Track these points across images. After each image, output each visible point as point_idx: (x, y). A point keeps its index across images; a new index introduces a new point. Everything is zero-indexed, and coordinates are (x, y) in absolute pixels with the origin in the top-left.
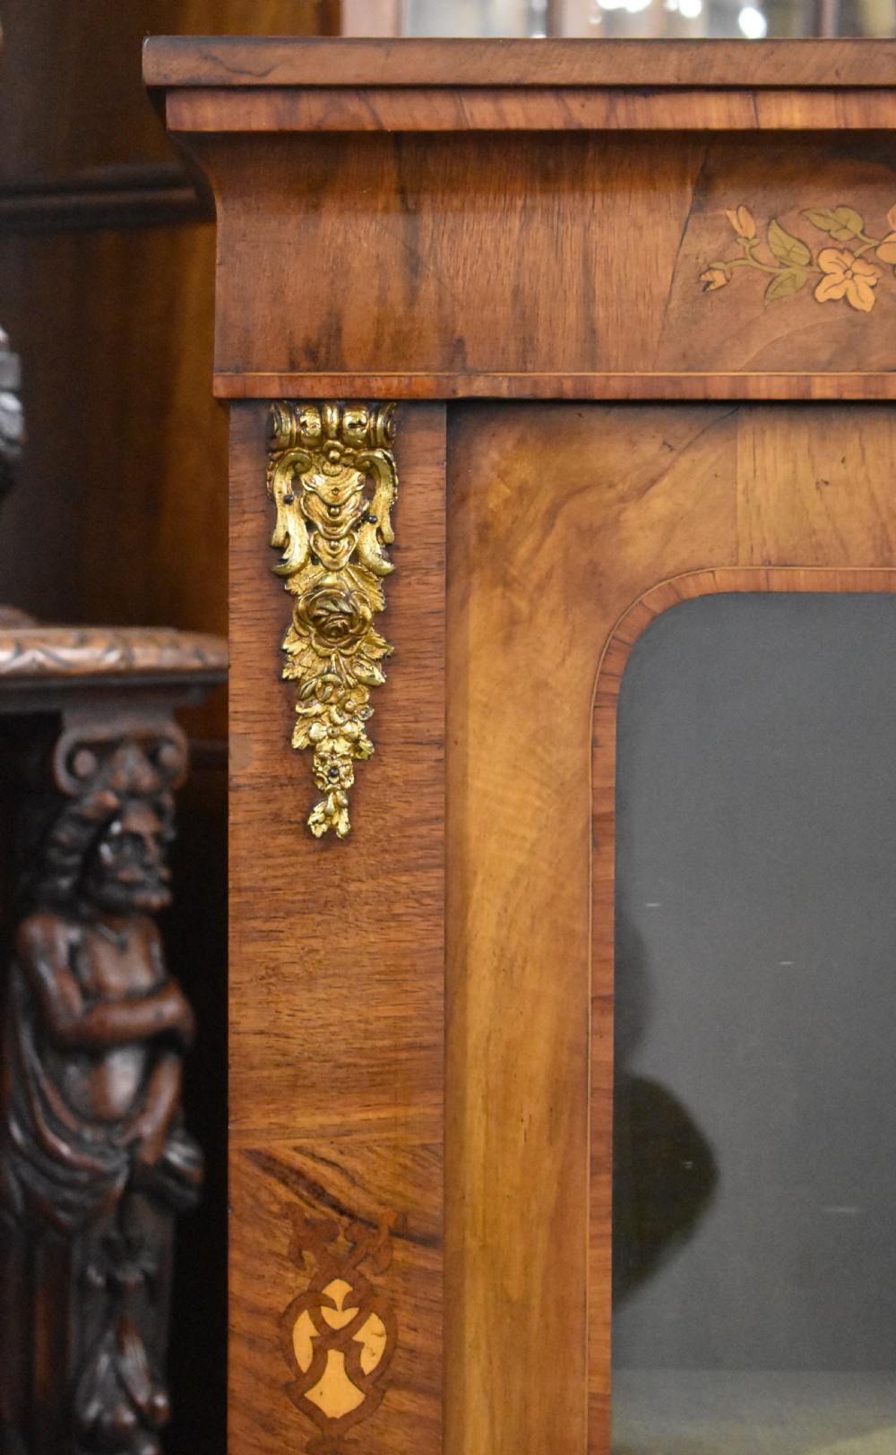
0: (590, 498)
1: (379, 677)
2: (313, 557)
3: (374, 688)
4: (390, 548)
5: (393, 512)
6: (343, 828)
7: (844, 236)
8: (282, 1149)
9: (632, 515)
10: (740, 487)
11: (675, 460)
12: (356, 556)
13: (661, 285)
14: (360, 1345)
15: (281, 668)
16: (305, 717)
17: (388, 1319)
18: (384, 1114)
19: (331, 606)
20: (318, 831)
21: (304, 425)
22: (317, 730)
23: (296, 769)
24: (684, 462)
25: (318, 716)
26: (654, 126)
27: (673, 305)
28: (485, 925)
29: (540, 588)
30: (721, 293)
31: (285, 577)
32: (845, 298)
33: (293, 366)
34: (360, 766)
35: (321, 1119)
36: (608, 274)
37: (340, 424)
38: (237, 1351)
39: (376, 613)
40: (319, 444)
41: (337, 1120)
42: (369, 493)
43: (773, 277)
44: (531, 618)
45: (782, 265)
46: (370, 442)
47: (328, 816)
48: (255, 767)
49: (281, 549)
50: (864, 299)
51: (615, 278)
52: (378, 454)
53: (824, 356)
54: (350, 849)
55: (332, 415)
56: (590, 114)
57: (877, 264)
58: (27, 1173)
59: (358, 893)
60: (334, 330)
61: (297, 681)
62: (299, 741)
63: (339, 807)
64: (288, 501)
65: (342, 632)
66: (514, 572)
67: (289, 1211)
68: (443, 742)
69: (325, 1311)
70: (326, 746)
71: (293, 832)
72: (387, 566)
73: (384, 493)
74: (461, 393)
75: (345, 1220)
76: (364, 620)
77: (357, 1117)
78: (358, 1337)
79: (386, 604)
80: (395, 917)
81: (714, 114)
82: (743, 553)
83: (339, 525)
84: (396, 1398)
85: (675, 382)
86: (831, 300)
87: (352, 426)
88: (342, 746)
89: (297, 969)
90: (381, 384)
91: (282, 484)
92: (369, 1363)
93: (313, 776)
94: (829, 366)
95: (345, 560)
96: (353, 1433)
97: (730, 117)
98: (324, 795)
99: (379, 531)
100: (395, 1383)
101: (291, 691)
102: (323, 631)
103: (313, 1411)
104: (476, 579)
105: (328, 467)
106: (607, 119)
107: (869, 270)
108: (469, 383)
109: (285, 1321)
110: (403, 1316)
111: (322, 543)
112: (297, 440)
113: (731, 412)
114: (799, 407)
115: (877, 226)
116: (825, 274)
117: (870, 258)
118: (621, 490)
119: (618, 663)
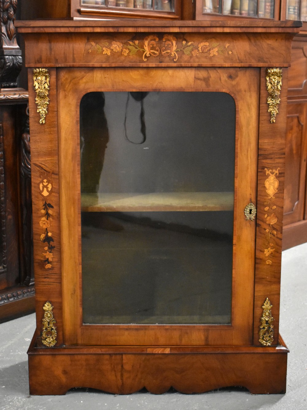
0: (75, 79)
1: (48, 103)
2: (39, 88)
3: (47, 104)
4: (49, 87)
5: (49, 82)
6: (44, 122)
7: (106, 45)
8: (37, 163)
9: (81, 82)
10: (94, 78)
12: (45, 87)
13: (83, 52)
14: (48, 187)
15: (35, 102)
16: (39, 108)
17: (52, 184)
18: (50, 159)
19: (41, 94)
20: (41, 123)
21: (37, 71)
22: (40, 110)
23: (38, 115)
24: (87, 75)
25: (40, 108)
26: (80, 32)
27: (84, 55)
28: (63, 134)
29: (69, 91)
30: (90, 53)
31: (36, 90)
33: (36, 63)
34: (46, 115)
35: (42, 159)
36: (76, 50)
37: (42, 71)
38: (33, 188)
39: (47, 95)
40: (39, 73)
41: (44, 159)
42: (46, 79)
43: (97, 51)
44: (68, 95)
45: (99, 49)
46: (46, 73)
47: (42, 121)
48: (32, 115)
49: (35, 86)
50: (109, 54)
52: (47, 74)
53: (104, 61)
54: (45, 125)
55: (41, 69)
56: (72, 30)
57: (111, 49)
58: (24, 170)
59: (46, 131)
60: (41, 58)
61: (37, 104)
62: (38, 111)
63: (43, 120)
64: (36, 80)
65: (43, 97)
66: (66, 89)
67: (39, 171)
68: (57, 111)
69: (44, 183)
70: (41, 112)
71: (37, 123)
72: (49, 89)
73: (48, 79)
74: (57, 66)
75: (46, 172)
76: (46, 96)
77: (47, 159)
78: (48, 186)
79: (49, 94)
80: (51, 134)
81: (88, 30)
82: (95, 87)
83: (42, 83)
84: (53, 194)
85: (85, 64)
86: (105, 54)
87: (43, 71)
88: (43, 112)
89: (39, 140)
90: (47, 65)
91: (35, 78)
92: (49, 189)
93: (40, 116)
94: (105, 62)
95: (43, 88)
96: (48, 198)
97: (90, 30)
98: (41, 118)
99: (47, 84)
100: (53, 192)
101: (37, 105)
102: (41, 97)
103: (43, 196)
104: (61, 90)
105: (40, 76)
106: (74, 31)
107: (110, 50)
108: (58, 65)
109: (39, 184)
110: (54, 184)
111: (40, 86)
112: (36, 73)
113: (93, 68)
114: (101, 68)
115: (111, 44)
116: (104, 50)
117: (109, 48)
118: (79, 78)
119: (79, 101)
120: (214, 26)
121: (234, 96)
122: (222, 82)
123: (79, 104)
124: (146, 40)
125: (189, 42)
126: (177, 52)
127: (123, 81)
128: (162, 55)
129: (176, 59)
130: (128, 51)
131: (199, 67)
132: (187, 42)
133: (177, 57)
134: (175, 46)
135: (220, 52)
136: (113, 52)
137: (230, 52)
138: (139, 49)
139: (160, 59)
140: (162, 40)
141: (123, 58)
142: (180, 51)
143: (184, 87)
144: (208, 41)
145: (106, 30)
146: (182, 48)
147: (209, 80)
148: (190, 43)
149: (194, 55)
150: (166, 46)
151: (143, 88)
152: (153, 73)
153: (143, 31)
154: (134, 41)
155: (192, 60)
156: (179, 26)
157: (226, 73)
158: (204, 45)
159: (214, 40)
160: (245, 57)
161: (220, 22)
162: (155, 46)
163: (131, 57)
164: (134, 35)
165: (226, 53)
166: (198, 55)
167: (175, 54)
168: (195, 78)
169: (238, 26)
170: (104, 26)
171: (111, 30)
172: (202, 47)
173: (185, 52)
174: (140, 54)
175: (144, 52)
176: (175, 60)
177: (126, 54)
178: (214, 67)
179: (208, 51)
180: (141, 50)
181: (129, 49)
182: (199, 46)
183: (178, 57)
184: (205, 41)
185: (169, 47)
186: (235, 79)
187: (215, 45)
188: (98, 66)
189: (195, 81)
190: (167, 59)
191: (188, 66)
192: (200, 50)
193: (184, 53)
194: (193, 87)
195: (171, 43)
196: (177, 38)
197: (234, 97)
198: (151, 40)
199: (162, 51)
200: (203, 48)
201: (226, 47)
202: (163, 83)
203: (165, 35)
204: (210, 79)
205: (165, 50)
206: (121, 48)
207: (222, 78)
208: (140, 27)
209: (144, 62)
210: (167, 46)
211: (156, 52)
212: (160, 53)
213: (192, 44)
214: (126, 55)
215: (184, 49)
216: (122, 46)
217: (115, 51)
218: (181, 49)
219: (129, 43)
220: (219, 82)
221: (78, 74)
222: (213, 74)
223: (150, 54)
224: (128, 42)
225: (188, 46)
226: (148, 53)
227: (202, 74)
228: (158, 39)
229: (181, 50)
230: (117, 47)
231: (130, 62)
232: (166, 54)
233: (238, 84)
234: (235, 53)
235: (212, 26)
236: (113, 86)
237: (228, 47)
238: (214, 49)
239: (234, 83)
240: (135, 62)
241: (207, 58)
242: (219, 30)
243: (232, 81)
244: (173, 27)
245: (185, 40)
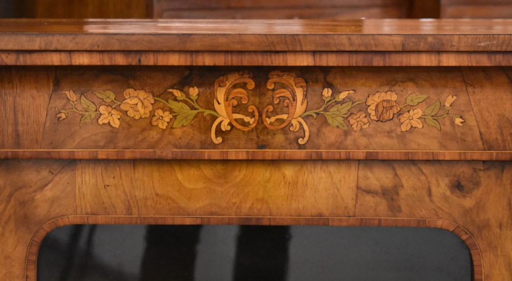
0: (24, 191)
7: (108, 101)
9: (38, 196)
10: (77, 187)
11: (53, 178)
13: (42, 119)
24: (57, 179)
26: (34, 64)
27: (47, 125)
29: (6, 223)
30: (64, 121)
32: (109, 123)
36: (23, 114)
43: (83, 116)
44: (3, 234)
45: (86, 111)
50: (116, 124)
51: (25, 116)
53: (102, 144)
56: (10, 60)
57: (121, 111)
81: (55, 60)
82: (79, 211)
85: (49, 153)
86: (104, 124)
94: (103, 147)
97: (61, 61)
106: (16, 61)
107: (118, 113)
113: (71, 162)
114: (95, 161)
115: (120, 98)
116: (101, 114)
117: (118, 109)
118: (34, 188)
119: (35, 249)
120: (415, 49)
121: (467, 239)
122: (435, 198)
123: (34, 258)
124: (220, 86)
125: (340, 92)
126: (306, 118)
127: (157, 195)
128: (265, 128)
129: (303, 138)
130: (171, 116)
131: (370, 161)
132: (336, 92)
133: (307, 134)
134: (302, 104)
135: (430, 120)
136: (128, 119)
137: (458, 121)
138: (201, 110)
139: (258, 137)
140: (265, 85)
141: (154, 135)
142: (315, 116)
143: (326, 212)
144: (396, 88)
145: (106, 60)
146: (322, 109)
147: (398, 194)
148: (343, 96)
149: (355, 129)
150: (276, 102)
151: (211, 214)
152: (240, 174)
153: (212, 64)
154: (186, 89)
155: (349, 141)
156: (313, 48)
157: (447, 176)
158: (384, 101)
159: (411, 84)
160: (502, 134)
161: (430, 39)
162: (244, 102)
163: (178, 132)
164: (187, 73)
165: (448, 123)
166: (365, 127)
167: (300, 124)
168: (357, 188)
169: (480, 49)
170: (100, 49)
171: (120, 60)
172: (377, 106)
173: (330, 121)
174: (205, 123)
175: (214, 118)
176: (301, 141)
177: (164, 126)
178: (410, 161)
179: (396, 116)
180: (205, 114)
181: (171, 111)
182: (368, 103)
183: (310, 132)
184: (386, 88)
185: (286, 105)
186: (470, 191)
187: (416, 101)
188: (86, 156)
189: (357, 196)
190: (280, 138)
191: (337, 157)
192: (373, 113)
193: (326, 122)
194: (351, 213)
195: (290, 96)
196: (307, 82)
197: (468, 243)
198: (235, 86)
199: (264, 116)
200: (380, 109)
201: (447, 105)
202: (267, 203)
203: (273, 73)
204: (402, 193)
205: (275, 112)
206: (151, 108)
207: (434, 189)
208: (203, 52)
209: (215, 146)
210: (278, 104)
211: (247, 119)
212: (260, 121)
213: (349, 98)
214: (164, 128)
215: (326, 110)
216: (153, 102)
217: (132, 115)
218: (317, 111)
219: (172, 93)
220: (427, 199)
221: (31, 176)
222: (409, 179)
223: (230, 124)
224: (171, 90)
225: (337, 103)
226: (226, 122)
227: (379, 177)
228: (253, 83)
229: (317, 114)
230: (140, 104)
231: (176, 147)
232: (276, 124)
233: (480, 206)
234: (472, 122)
235: (407, 50)
236: (129, 210)
237: (451, 106)
238: (411, 112)
239: (468, 202)
240: (188, 146)
241: (393, 135)
242: (425, 60)
243: (464, 196)
244: (295, 52)
245: (330, 85)
